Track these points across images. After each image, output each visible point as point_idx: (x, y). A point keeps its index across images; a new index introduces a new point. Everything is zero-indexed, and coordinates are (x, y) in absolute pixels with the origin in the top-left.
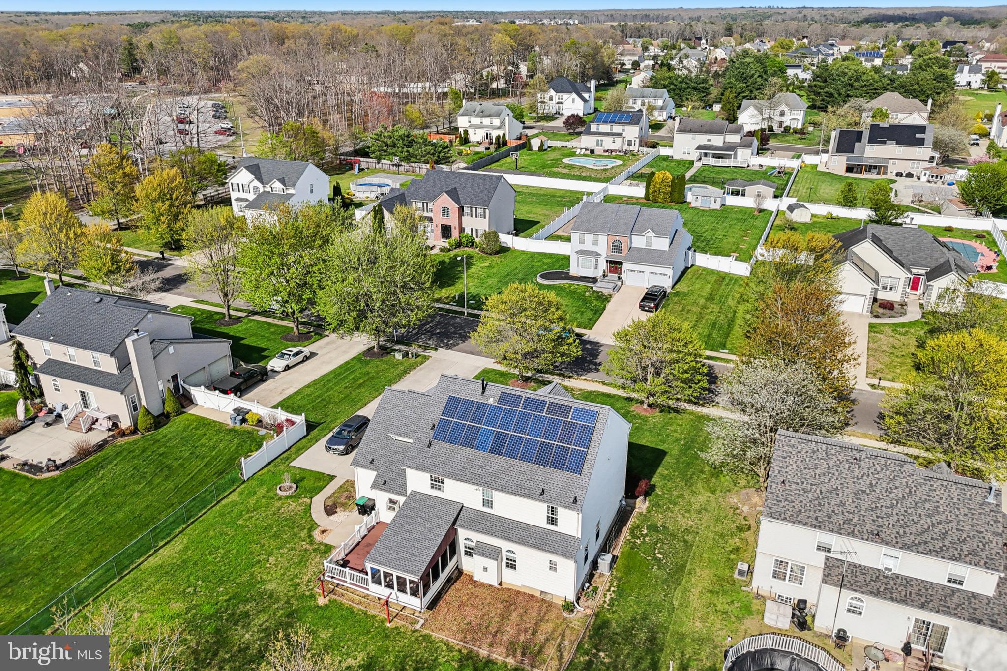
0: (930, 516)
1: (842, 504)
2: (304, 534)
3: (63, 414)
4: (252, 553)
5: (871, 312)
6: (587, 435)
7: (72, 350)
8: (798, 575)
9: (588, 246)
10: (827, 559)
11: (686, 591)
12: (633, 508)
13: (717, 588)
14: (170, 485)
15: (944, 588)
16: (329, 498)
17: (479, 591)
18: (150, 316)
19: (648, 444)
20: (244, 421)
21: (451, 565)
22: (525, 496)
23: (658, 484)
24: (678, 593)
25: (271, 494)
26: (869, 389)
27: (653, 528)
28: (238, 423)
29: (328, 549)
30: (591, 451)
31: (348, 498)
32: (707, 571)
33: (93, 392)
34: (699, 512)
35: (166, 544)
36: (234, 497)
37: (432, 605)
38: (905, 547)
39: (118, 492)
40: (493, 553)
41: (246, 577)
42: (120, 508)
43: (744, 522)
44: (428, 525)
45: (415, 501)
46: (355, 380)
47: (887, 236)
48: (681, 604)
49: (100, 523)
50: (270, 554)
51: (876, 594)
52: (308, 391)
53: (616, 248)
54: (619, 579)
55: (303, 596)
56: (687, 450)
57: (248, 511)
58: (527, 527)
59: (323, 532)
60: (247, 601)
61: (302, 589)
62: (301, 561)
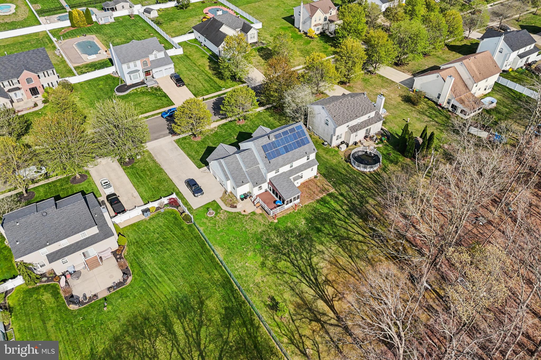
2: (241, 216)
4: (239, 231)
9: (133, 68)
10: (349, 128)
14: (176, 244)
15: (367, 120)
16: (226, 205)
20: (151, 212)
25: (209, 218)
28: (149, 215)
29: (254, 213)
31: (231, 201)
35: (213, 251)
36: (201, 228)
39: (165, 260)
40: (298, 178)
41: (250, 235)
42: (178, 260)
50: (244, 226)
52: (142, 190)
53: (145, 64)
55: (270, 225)
57: (214, 227)
58: (303, 165)
59: (245, 212)
60: (262, 237)
61: (267, 224)
62: (254, 221)
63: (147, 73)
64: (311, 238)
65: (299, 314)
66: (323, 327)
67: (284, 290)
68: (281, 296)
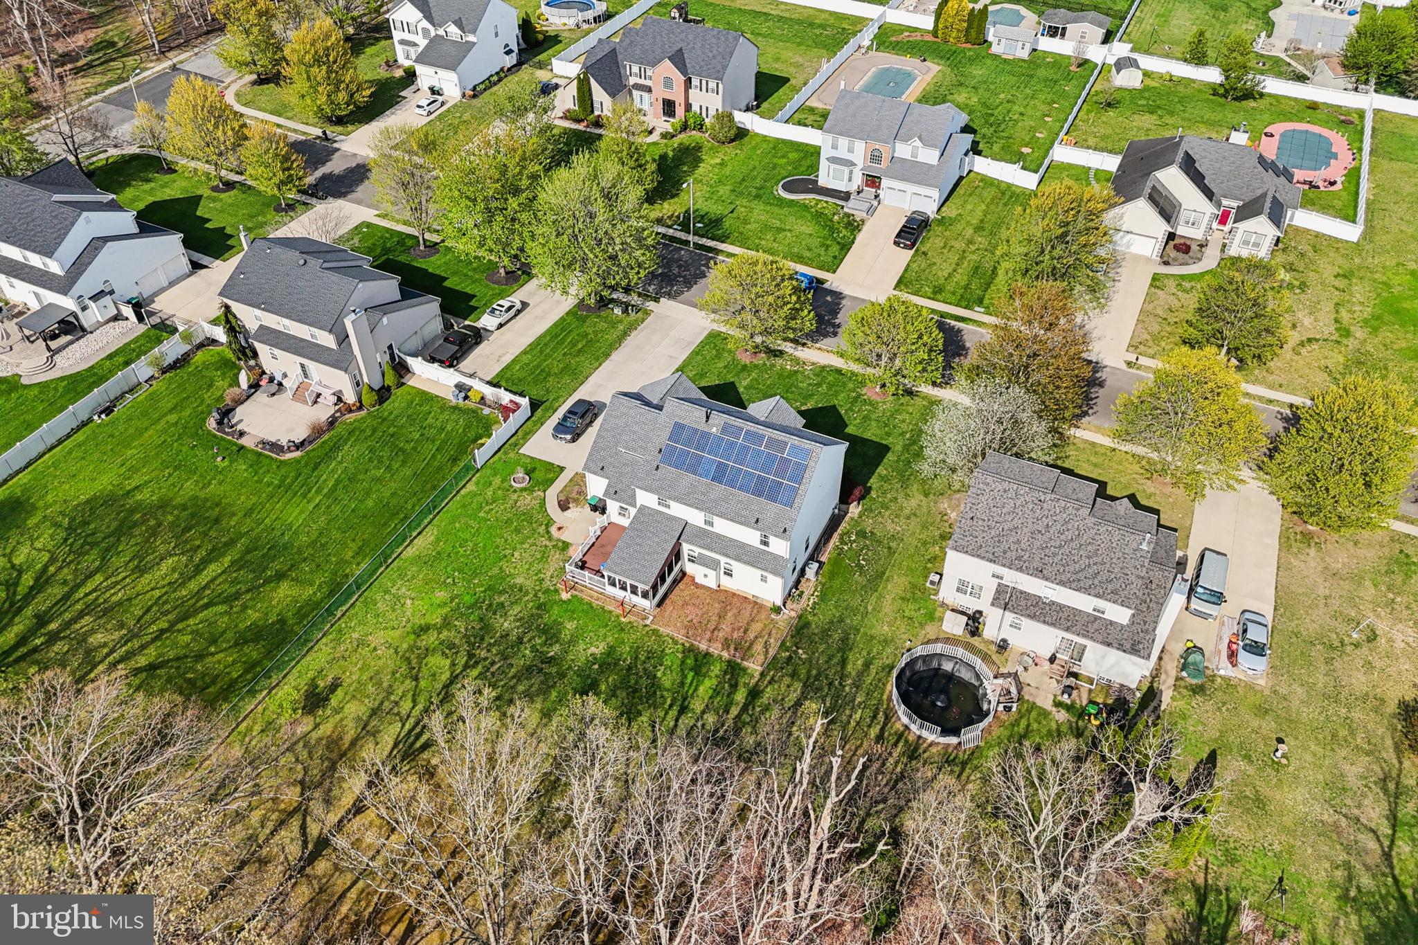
0: (1089, 557)
1: (1018, 542)
2: (542, 529)
3: (284, 382)
4: (497, 547)
5: (1161, 257)
6: (800, 474)
7: (286, 322)
8: (976, 593)
9: (842, 153)
10: (999, 585)
11: (881, 596)
12: (846, 513)
13: (909, 595)
14: (408, 471)
15: (1089, 615)
16: (562, 491)
17: (698, 592)
18: (360, 285)
19: (874, 438)
20: (466, 398)
21: (676, 569)
22: (741, 523)
23: (874, 486)
24: (873, 599)
25: (506, 485)
26: (1124, 367)
27: (862, 534)
28: (461, 401)
29: (566, 546)
30: (802, 487)
31: (579, 493)
32: (903, 579)
33: (312, 366)
34: (908, 518)
35: (419, 534)
36: (471, 487)
37: (659, 605)
38: (1061, 583)
39: (361, 477)
40: (714, 565)
41: (496, 571)
42: (368, 494)
43: (948, 530)
44: (656, 540)
45: (644, 515)
46: (573, 344)
47: (1204, 154)
48: (874, 609)
49: (353, 511)
50: (515, 549)
51: (1032, 617)
52: (526, 359)
53: (876, 158)
54: (824, 585)
55: (547, 591)
56: (910, 445)
57: (487, 504)
58: (743, 546)
59: (560, 529)
60: (501, 593)
61: (547, 584)
62: (543, 557)
63: (873, 181)
64: (553, 686)
65: (310, 753)
66: (291, 814)
67: (368, 696)
68: (348, 697)
